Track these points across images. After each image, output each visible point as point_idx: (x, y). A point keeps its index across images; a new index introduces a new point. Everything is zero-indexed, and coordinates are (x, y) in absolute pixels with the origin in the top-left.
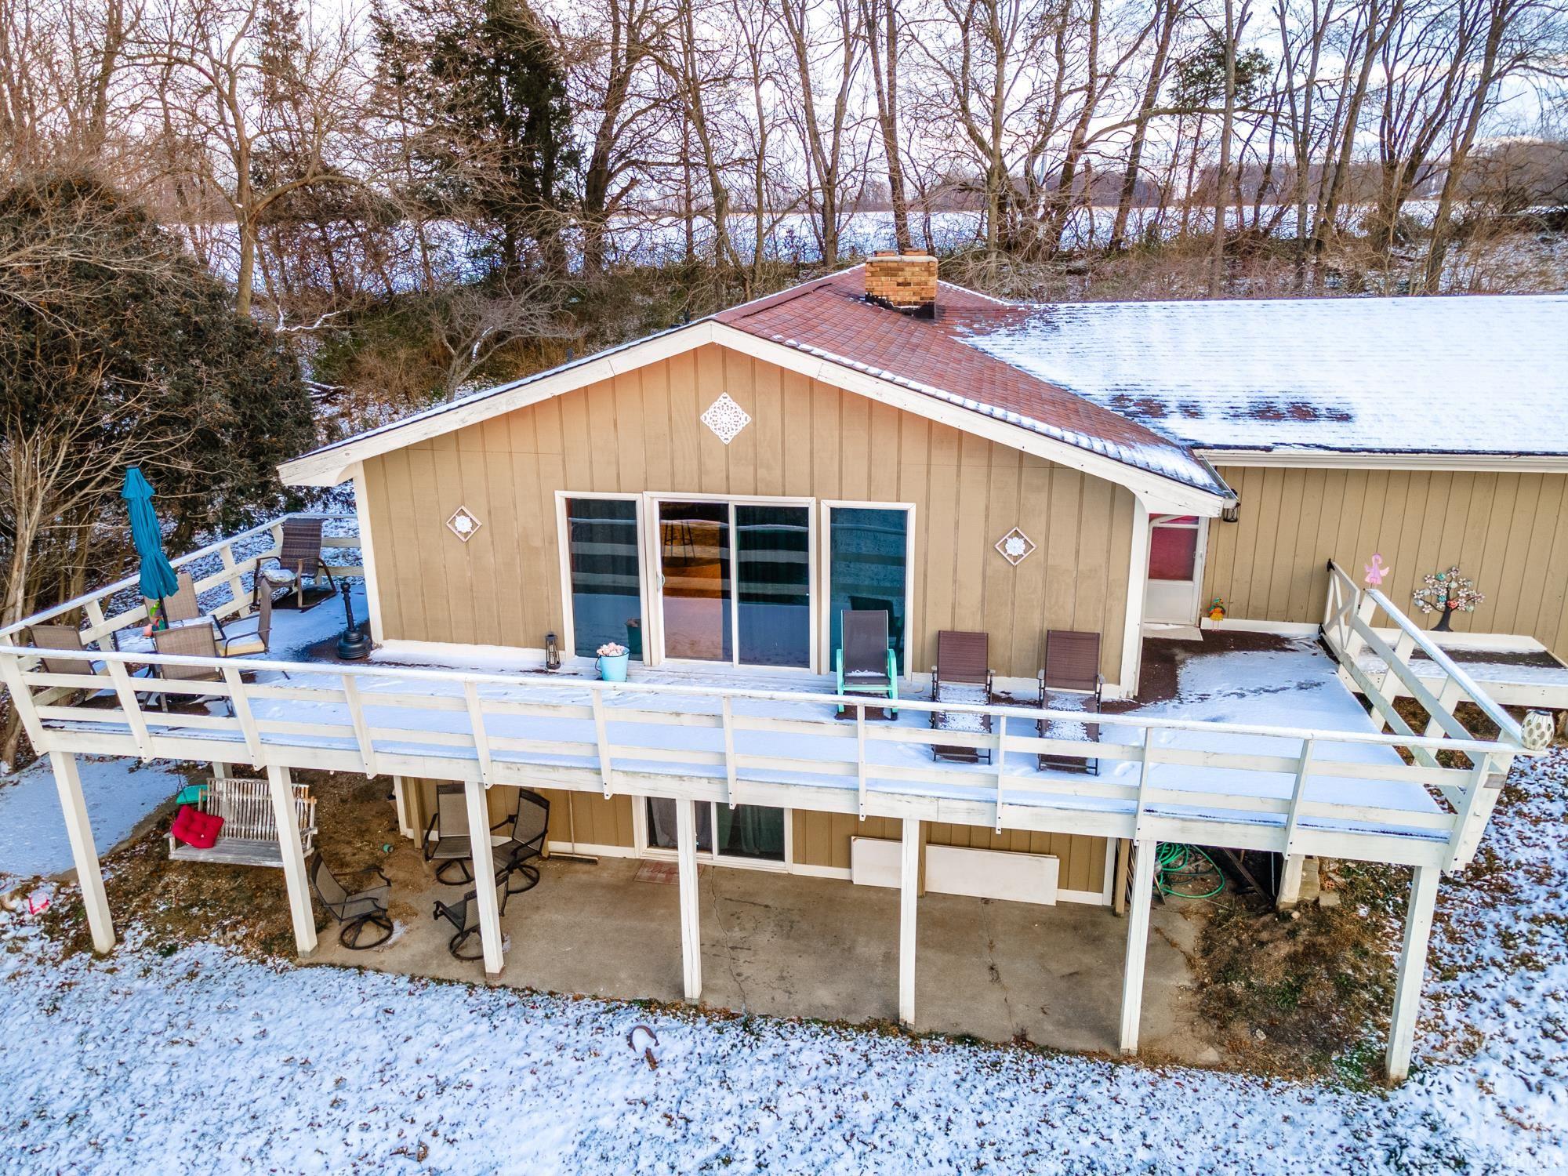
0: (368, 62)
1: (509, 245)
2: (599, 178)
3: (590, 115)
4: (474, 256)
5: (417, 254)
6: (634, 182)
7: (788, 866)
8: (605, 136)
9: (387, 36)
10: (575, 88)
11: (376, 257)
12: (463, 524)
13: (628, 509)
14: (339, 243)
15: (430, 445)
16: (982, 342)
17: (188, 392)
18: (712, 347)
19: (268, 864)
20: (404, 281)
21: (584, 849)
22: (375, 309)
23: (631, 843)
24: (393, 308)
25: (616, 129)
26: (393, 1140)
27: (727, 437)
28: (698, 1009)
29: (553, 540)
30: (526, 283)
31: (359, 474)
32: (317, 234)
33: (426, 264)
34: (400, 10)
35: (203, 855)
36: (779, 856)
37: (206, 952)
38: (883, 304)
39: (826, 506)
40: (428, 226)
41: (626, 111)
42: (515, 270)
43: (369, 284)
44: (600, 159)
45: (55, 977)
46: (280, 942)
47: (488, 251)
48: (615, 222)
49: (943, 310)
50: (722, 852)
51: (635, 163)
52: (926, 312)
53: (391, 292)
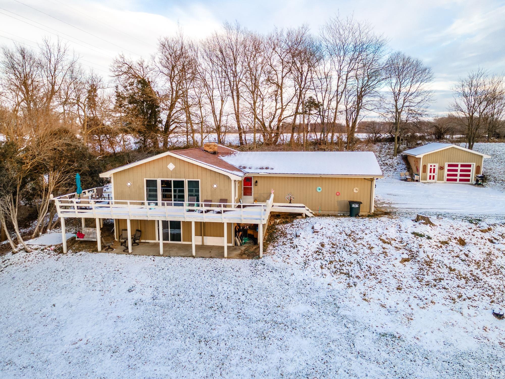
0: (114, 101)
1: (145, 141)
2: (167, 125)
3: (166, 111)
4: (136, 143)
5: (122, 143)
6: (176, 127)
7: (182, 242)
8: (169, 116)
9: (118, 96)
10: (162, 105)
11: (112, 144)
12: (129, 184)
13: (156, 181)
14: (103, 140)
15: (124, 171)
16: (222, 158)
17: (81, 165)
18: (169, 156)
19: (94, 240)
20: (118, 149)
21: (147, 241)
22: (111, 156)
23: (155, 240)
24: (115, 155)
25: (172, 114)
26: (114, 269)
27: (171, 169)
28: (162, 255)
29: (144, 187)
30: (147, 149)
31: (112, 176)
32: (98, 138)
33: (124, 145)
34: (122, 90)
35: (81, 239)
36: (180, 241)
37: (83, 253)
38: (207, 151)
39: (187, 180)
40: (125, 137)
41: (174, 111)
42: (145, 146)
43: (110, 150)
44: (167, 122)
45: (57, 257)
46: (96, 251)
47: (139, 142)
48: (171, 135)
49: (218, 153)
50: (171, 240)
51: (176, 122)
52: (214, 153)
53: (115, 152)
